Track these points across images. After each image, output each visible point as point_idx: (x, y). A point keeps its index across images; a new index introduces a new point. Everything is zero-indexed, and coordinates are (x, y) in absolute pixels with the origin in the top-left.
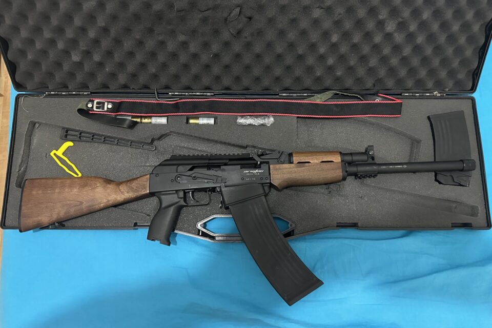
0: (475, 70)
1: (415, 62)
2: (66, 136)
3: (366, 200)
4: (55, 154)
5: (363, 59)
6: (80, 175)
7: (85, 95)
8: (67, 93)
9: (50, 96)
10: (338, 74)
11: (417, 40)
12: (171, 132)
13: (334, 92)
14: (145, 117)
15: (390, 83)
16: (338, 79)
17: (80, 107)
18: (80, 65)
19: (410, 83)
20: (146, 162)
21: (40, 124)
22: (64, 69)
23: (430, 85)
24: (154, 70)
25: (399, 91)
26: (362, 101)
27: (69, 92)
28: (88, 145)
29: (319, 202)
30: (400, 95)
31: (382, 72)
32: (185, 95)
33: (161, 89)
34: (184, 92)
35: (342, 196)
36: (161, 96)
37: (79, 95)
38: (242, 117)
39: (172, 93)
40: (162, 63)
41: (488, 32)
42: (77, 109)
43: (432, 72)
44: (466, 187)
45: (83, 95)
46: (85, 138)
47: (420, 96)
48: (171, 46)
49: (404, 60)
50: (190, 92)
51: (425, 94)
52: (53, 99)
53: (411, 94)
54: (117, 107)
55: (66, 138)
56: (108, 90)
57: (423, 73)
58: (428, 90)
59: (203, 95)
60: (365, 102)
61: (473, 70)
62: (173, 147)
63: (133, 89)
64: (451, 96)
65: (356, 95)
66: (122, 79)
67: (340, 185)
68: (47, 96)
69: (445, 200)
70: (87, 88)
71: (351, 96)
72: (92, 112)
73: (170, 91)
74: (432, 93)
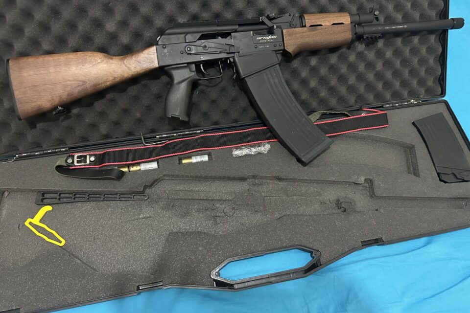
0: (440, 76)
1: (389, 75)
2: (42, 200)
3: (383, 211)
4: (30, 223)
5: (342, 78)
6: (64, 242)
7: (63, 151)
8: (42, 153)
9: (21, 158)
10: (321, 95)
11: (386, 55)
12: (164, 175)
13: (322, 112)
14: (133, 165)
15: (371, 97)
16: (322, 101)
17: (58, 164)
19: (388, 96)
20: (139, 214)
21: (10, 191)
23: (405, 94)
24: (138, 115)
25: (380, 104)
26: (349, 116)
27: (43, 151)
28: (69, 206)
29: (337, 223)
30: (382, 107)
31: (362, 89)
32: (173, 136)
33: (147, 134)
34: (172, 133)
35: (358, 212)
36: (148, 140)
37: (56, 152)
38: (237, 148)
39: (160, 136)
40: (146, 107)
42: (55, 167)
43: (404, 84)
45: (60, 152)
46: (65, 200)
47: (399, 105)
49: (379, 76)
50: (179, 133)
51: (403, 104)
52: (25, 161)
53: (391, 105)
54: (101, 159)
55: (41, 203)
56: (88, 143)
57: (397, 84)
58: (404, 100)
59: (192, 134)
60: (353, 117)
61: (438, 77)
62: (167, 192)
63: (117, 138)
64: (425, 103)
65: (343, 112)
66: (104, 128)
67: (351, 203)
68: (17, 160)
69: (455, 198)
70: (65, 144)
71: (338, 114)
72: (73, 168)
73: (157, 134)
74: (409, 101)
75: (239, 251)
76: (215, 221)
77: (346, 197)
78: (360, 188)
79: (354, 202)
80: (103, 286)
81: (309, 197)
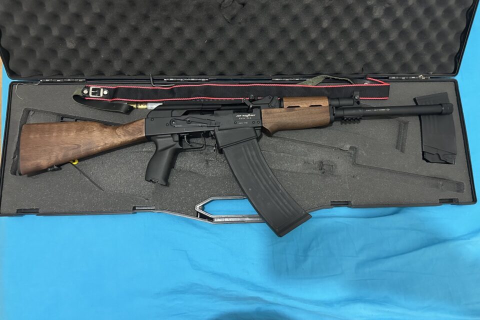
0: (458, 54)
1: (402, 46)
3: (358, 178)
5: (352, 44)
6: (77, 161)
7: (81, 82)
8: (62, 80)
9: (45, 83)
10: (328, 58)
11: (403, 25)
13: (326, 76)
14: (141, 103)
15: (378, 67)
16: (328, 64)
17: (75, 93)
18: (75, 51)
19: (396, 67)
21: (35, 111)
22: (58, 55)
23: (415, 68)
24: (149, 57)
25: (386, 75)
26: (352, 84)
27: (64, 79)
29: (313, 182)
30: (388, 78)
31: (370, 57)
32: (180, 81)
33: (156, 75)
34: (179, 78)
35: (335, 176)
36: (156, 82)
37: (75, 82)
39: (168, 79)
40: (156, 49)
41: (468, 18)
42: (72, 96)
43: (417, 56)
44: (451, 165)
45: (78, 82)
47: (405, 79)
48: (166, 32)
49: (391, 45)
50: (185, 78)
51: (410, 78)
52: (48, 86)
53: (398, 78)
54: (113, 93)
56: (103, 77)
57: (409, 57)
58: (413, 74)
59: (198, 81)
60: (355, 85)
61: (456, 54)
63: (128, 75)
64: (434, 79)
65: (346, 79)
66: (117, 65)
67: (332, 166)
68: (41, 84)
69: (433, 178)
70: (83, 74)
71: (341, 80)
72: (88, 99)
73: (165, 77)
74: (417, 76)
75: (223, 192)
76: (207, 164)
77: (329, 160)
78: (346, 154)
79: (336, 166)
80: (106, 202)
81: (296, 156)
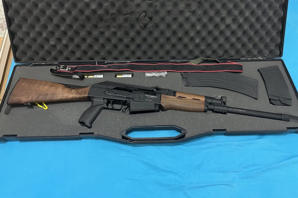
0: (280, 44)
1: (245, 40)
5: (216, 39)
6: (47, 108)
7: (56, 64)
10: (202, 48)
11: (244, 28)
13: (202, 58)
14: (90, 75)
15: (232, 52)
16: (202, 52)
18: (54, 46)
19: (244, 52)
22: (45, 49)
23: (256, 53)
24: (97, 49)
25: (238, 57)
27: (46, 62)
30: (240, 59)
31: (227, 46)
32: (114, 63)
33: (100, 60)
34: (114, 61)
37: (52, 64)
38: (148, 72)
39: (107, 62)
40: (101, 44)
44: (290, 106)
47: (251, 59)
48: (107, 34)
49: (239, 39)
50: (117, 61)
53: (246, 59)
54: (74, 69)
58: (255, 56)
65: (215, 59)
66: (78, 54)
68: (33, 65)
70: (57, 60)
71: (212, 60)
72: (59, 71)
73: (106, 60)
74: (257, 57)
75: (139, 124)
